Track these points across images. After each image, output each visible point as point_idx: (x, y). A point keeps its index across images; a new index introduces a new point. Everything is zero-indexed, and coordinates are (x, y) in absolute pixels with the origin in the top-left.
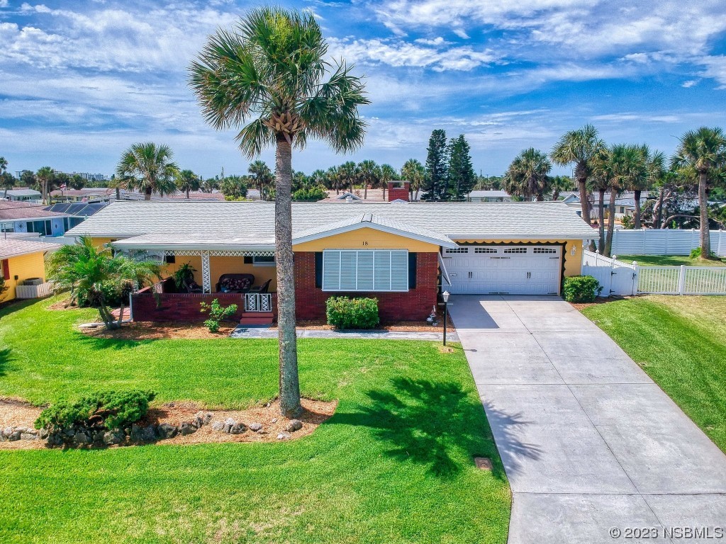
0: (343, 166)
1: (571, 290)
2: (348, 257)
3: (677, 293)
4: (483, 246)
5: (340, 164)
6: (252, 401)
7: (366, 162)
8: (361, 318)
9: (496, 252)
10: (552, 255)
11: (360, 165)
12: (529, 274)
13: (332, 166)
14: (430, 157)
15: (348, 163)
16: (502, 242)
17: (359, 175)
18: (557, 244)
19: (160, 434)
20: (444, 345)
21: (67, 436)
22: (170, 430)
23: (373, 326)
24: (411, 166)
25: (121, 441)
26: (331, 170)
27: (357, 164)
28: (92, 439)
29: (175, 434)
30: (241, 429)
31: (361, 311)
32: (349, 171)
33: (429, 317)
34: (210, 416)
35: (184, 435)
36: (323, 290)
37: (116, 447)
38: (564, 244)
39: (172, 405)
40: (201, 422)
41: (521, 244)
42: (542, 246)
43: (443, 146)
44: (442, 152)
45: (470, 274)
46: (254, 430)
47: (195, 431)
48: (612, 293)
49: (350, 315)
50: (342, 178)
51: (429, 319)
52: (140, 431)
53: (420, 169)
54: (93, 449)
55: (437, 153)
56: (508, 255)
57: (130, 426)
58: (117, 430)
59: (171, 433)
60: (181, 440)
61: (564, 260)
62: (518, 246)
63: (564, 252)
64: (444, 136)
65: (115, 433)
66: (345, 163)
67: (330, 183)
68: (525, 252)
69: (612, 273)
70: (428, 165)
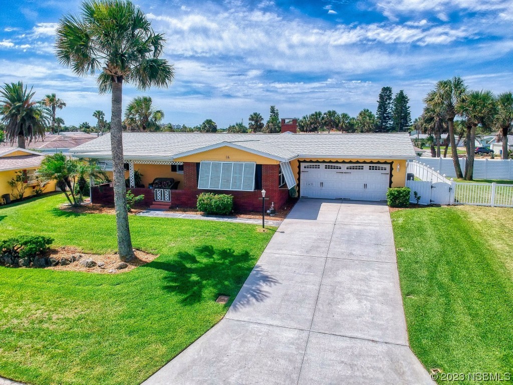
0: (313, 115)
1: (390, 197)
2: (216, 166)
3: (489, 204)
4: (331, 164)
5: (311, 114)
6: (109, 250)
7: (329, 112)
8: (218, 207)
9: (340, 168)
10: (384, 171)
11: (325, 114)
12: (365, 186)
13: (305, 115)
14: (380, 107)
15: (316, 113)
16: (344, 161)
17: (323, 121)
18: (385, 163)
19: (48, 263)
20: (264, 227)
21: (3, 259)
22: (55, 261)
23: (227, 214)
24: (364, 114)
25: (27, 265)
26: (304, 118)
27: (323, 114)
28: (14, 262)
29: (57, 264)
30: (93, 264)
31: (218, 203)
32: (317, 118)
33: (269, 210)
34: (81, 256)
35: (62, 265)
36: (198, 188)
37: (24, 268)
38: (391, 164)
39: (64, 248)
40: (74, 259)
41: (358, 162)
42: (375, 164)
43: (390, 99)
44: (389, 103)
45: (322, 184)
46: (99, 266)
47: (69, 264)
48: (432, 203)
49: (211, 205)
50: (311, 124)
51: (268, 211)
52: (38, 260)
53: (370, 116)
54: (12, 267)
55: (385, 104)
56: (349, 171)
57: (34, 257)
58: (26, 258)
59: (54, 263)
60: (60, 268)
61: (391, 176)
62: (356, 164)
63: (392, 169)
64: (390, 91)
65: (25, 260)
66: (314, 113)
67: (303, 127)
68: (362, 169)
69: (432, 187)
70: (378, 113)
